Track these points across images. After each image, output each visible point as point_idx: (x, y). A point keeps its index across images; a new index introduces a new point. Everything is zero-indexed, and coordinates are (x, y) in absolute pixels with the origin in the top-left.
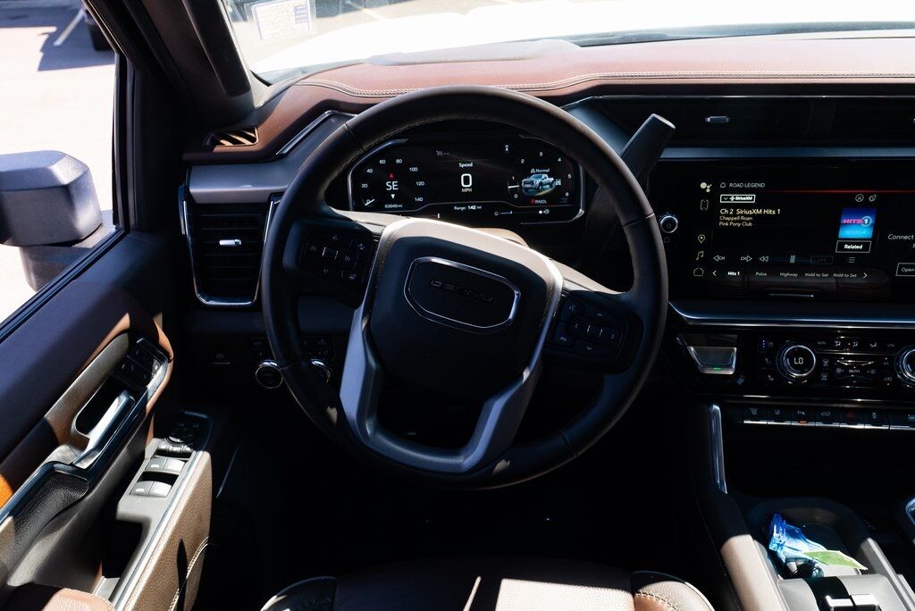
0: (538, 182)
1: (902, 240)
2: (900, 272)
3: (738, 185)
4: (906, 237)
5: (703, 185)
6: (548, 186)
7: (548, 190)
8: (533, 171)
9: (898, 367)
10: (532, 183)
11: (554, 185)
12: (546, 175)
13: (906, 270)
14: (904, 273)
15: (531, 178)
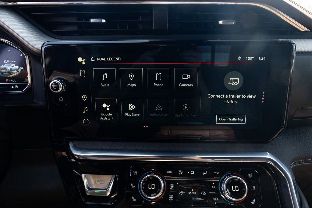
0: (9, 68)
1: (217, 98)
2: (218, 121)
3: (103, 59)
4: (219, 96)
5: (80, 59)
6: (16, 71)
7: (15, 73)
8: (5, 61)
9: (221, 189)
10: (5, 69)
11: (19, 71)
12: (14, 65)
13: (222, 120)
14: (221, 122)
15: (5, 66)
